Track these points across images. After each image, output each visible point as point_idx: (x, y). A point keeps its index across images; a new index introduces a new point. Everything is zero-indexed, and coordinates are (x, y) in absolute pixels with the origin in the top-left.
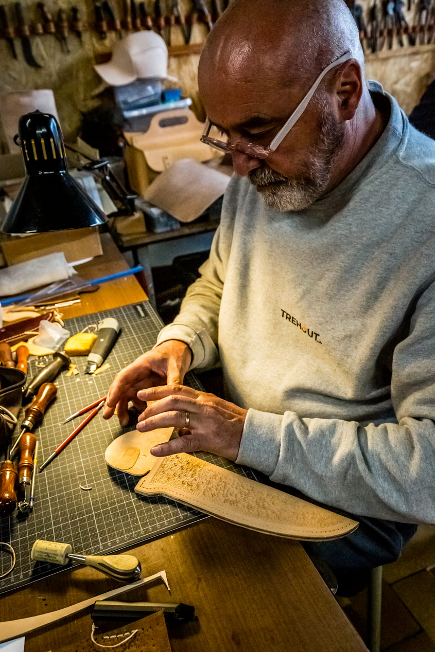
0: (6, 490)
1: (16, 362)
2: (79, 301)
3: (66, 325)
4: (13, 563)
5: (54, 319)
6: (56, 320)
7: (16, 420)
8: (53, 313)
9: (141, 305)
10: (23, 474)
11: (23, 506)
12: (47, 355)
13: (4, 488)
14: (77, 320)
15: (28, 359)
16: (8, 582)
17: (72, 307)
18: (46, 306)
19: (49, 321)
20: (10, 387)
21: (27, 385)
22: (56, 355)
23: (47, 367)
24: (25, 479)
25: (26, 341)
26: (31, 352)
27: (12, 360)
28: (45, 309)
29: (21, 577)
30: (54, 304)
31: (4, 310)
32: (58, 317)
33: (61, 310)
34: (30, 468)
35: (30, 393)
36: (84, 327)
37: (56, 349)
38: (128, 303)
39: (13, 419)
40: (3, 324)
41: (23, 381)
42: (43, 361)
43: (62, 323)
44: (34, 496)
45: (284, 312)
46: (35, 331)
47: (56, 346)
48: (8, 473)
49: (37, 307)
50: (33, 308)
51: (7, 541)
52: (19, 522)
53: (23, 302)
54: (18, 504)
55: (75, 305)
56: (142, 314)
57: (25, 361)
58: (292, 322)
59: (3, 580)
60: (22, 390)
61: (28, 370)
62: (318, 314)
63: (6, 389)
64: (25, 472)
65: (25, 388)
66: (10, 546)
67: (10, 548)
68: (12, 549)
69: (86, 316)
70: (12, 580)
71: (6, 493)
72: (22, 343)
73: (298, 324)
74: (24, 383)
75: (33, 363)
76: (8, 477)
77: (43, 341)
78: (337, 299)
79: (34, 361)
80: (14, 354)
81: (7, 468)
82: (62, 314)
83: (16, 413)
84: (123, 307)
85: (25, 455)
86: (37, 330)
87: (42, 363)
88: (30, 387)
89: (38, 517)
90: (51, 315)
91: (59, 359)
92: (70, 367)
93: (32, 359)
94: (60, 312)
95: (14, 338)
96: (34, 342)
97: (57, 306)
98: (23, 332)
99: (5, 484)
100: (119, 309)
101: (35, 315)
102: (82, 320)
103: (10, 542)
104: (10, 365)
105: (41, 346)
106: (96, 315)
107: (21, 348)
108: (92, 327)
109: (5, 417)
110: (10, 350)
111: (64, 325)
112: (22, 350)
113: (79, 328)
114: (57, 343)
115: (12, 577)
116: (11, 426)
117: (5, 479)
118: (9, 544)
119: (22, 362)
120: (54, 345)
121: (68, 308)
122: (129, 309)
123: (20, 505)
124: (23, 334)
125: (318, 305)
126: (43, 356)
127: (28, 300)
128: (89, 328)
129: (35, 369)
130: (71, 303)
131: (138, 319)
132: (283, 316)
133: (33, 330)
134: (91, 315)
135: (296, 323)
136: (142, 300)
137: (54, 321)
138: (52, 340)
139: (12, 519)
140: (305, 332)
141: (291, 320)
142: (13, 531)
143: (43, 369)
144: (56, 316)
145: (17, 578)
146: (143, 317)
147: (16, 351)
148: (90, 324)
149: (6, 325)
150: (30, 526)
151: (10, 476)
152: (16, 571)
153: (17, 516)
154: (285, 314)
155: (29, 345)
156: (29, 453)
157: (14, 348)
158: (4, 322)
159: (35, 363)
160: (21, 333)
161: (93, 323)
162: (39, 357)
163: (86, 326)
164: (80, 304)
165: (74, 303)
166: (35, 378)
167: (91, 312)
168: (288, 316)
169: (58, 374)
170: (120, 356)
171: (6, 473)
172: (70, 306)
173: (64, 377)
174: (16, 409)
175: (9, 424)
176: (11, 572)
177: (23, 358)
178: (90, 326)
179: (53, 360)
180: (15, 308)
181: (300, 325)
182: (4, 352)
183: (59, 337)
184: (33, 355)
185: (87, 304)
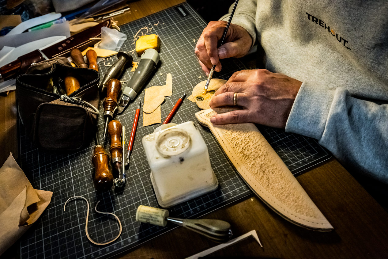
0: (103, 170)
1: (88, 63)
2: (129, 9)
3: (122, 30)
4: (120, 230)
5: (112, 26)
6: (113, 27)
7: (98, 112)
8: (109, 20)
9: (181, 6)
10: (115, 155)
11: (118, 182)
12: (112, 56)
13: (100, 169)
14: (130, 24)
15: (97, 61)
16: (119, 245)
17: (124, 14)
18: (103, 16)
19: (108, 27)
20: (87, 85)
21: (100, 82)
22: (120, 55)
23: (114, 65)
24: (117, 159)
25: (93, 46)
26: (98, 55)
27: (84, 62)
28: (102, 19)
29: (129, 240)
30: (108, 14)
31: (69, 23)
32: (115, 24)
33: (116, 18)
34: (120, 150)
35: (105, 88)
36: (138, 30)
37: (118, 50)
38: (170, 6)
39: (95, 111)
40: (71, 35)
41: (98, 79)
42: (109, 62)
43: (119, 29)
44: (125, 173)
45: (309, 15)
46: (98, 37)
47: (117, 48)
48: (101, 155)
49: (95, 18)
50: (92, 19)
51: (112, 211)
52: (118, 195)
53: (83, 15)
54: (114, 181)
55: (125, 13)
56: (184, 14)
57: (95, 63)
58: (320, 25)
59: (114, 244)
60: (97, 86)
61: (99, 69)
62: (346, 21)
63: (85, 86)
64: (116, 153)
65: (100, 85)
66: (115, 215)
67: (114, 217)
68: (117, 218)
69: (137, 21)
70: (122, 244)
71: (103, 173)
72: (89, 48)
73: (326, 27)
74: (98, 81)
75: (101, 63)
76: (101, 159)
77: (106, 45)
78: (368, 4)
79: (102, 62)
80: (85, 58)
81: (99, 151)
82: (117, 22)
83: (97, 106)
84: (167, 10)
85: (114, 139)
86: (100, 36)
87: (109, 63)
88: (104, 83)
89: (133, 190)
90: (108, 22)
91: (123, 58)
92: (133, 64)
93: (100, 60)
94: (115, 20)
95: (82, 45)
96: (99, 47)
97: (111, 15)
98: (89, 39)
99: (100, 164)
100: (163, 11)
101: (95, 24)
102: (135, 25)
103: (114, 212)
104: (84, 66)
105: (105, 49)
106: (145, 19)
107: (90, 52)
108: (144, 29)
109: (89, 109)
110: (81, 54)
111: (121, 30)
112: (91, 54)
113: (133, 32)
114: (118, 45)
115: (122, 241)
116: (95, 117)
117: (100, 161)
118: (114, 213)
119: (93, 63)
120: (116, 47)
121: (120, 16)
122: (172, 11)
123: (116, 181)
124: (89, 40)
125: (346, 11)
126: (109, 57)
127: (87, 13)
128: (142, 30)
129: (104, 68)
130: (123, 11)
131: (181, 18)
132: (309, 18)
133: (96, 36)
134: (141, 20)
135: (324, 26)
136: (181, 2)
137: (112, 28)
138: (113, 43)
139: (112, 193)
140: (334, 36)
141: (318, 22)
142: (114, 203)
143: (111, 67)
144: (113, 23)
145: (126, 242)
146: (185, 16)
147: (86, 55)
148: (141, 27)
149: (73, 35)
150: (127, 198)
151: (103, 158)
152: (124, 236)
153: (115, 190)
154: (311, 18)
155: (96, 48)
156: (117, 137)
157: (84, 53)
158: (71, 32)
159: (103, 64)
160: (88, 40)
161: (144, 26)
162: (106, 58)
163: (139, 30)
164: (130, 12)
165: (125, 12)
166: (106, 75)
167: (140, 17)
168: (315, 19)
169: (124, 71)
170: (172, 51)
171: (99, 156)
172: (122, 14)
173: (130, 73)
174: (96, 102)
175: (93, 115)
176: (120, 237)
177: (93, 60)
178: (142, 29)
179: (117, 59)
180: (78, 20)
181: (329, 28)
182: (77, 57)
183: (119, 40)
184: (100, 57)
185: (136, 11)
